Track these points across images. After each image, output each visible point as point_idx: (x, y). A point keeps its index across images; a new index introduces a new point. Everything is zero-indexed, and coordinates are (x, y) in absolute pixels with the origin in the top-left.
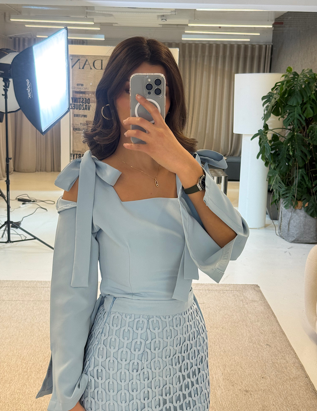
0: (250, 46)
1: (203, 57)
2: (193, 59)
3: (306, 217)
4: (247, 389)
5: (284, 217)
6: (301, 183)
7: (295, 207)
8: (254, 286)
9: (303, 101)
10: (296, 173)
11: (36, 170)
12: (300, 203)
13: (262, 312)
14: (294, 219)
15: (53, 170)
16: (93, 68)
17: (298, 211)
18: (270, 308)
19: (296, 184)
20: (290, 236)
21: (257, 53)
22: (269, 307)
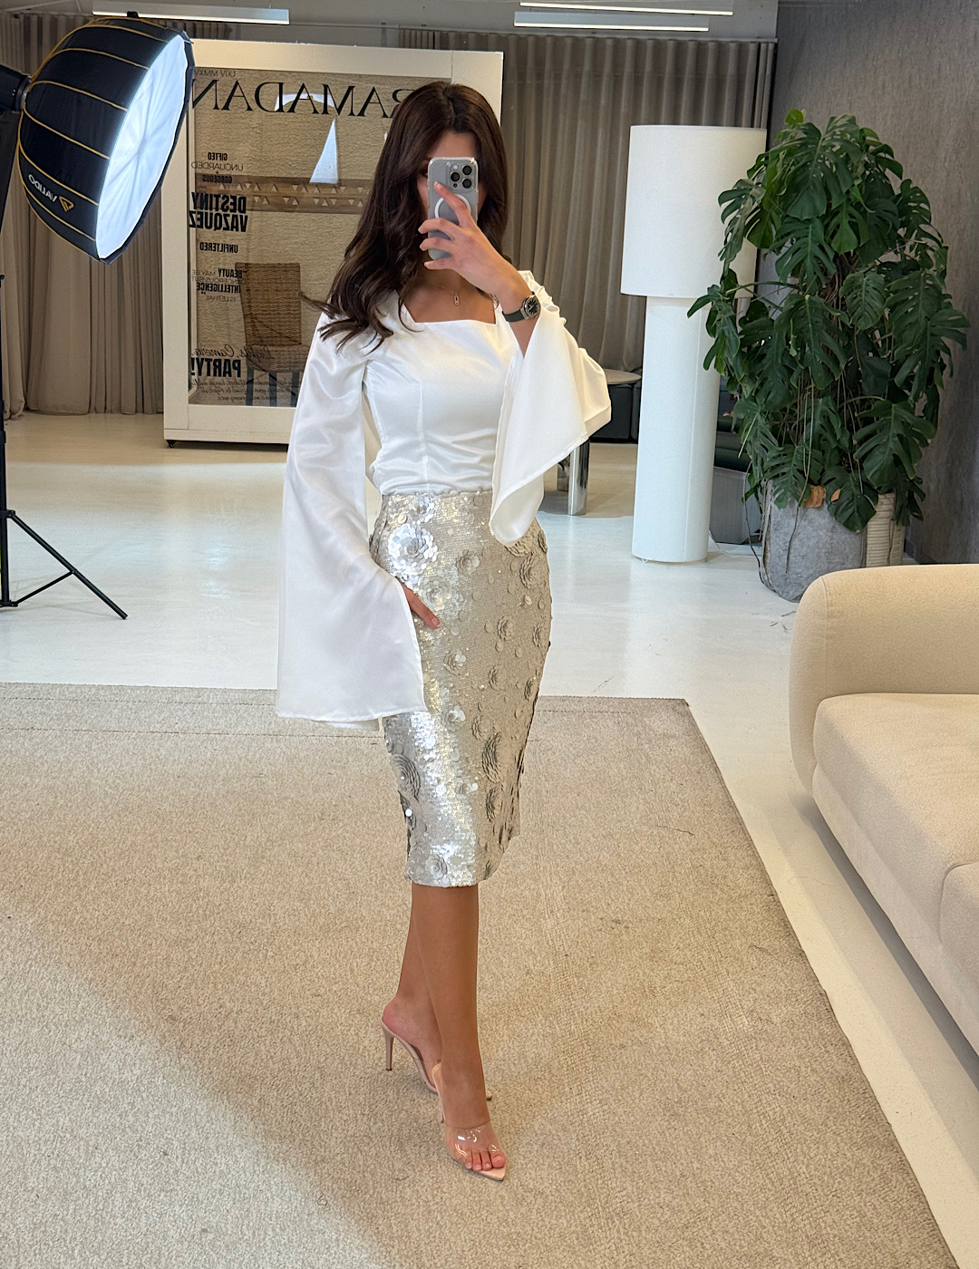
0: (711, 45)
1: (578, 76)
2: (548, 82)
3: (833, 530)
4: (620, 919)
5: (776, 530)
6: (821, 435)
7: (805, 502)
8: (672, 702)
9: (829, 206)
10: (809, 408)
11: (91, 409)
12: (818, 492)
13: (685, 760)
14: (802, 536)
15: (140, 409)
16: (254, 105)
17: (812, 513)
18: (708, 751)
19: (807, 440)
20: (790, 583)
21: (731, 69)
22: (705, 749)
